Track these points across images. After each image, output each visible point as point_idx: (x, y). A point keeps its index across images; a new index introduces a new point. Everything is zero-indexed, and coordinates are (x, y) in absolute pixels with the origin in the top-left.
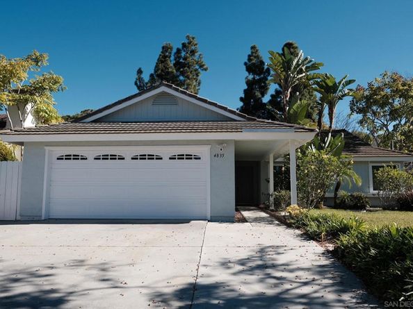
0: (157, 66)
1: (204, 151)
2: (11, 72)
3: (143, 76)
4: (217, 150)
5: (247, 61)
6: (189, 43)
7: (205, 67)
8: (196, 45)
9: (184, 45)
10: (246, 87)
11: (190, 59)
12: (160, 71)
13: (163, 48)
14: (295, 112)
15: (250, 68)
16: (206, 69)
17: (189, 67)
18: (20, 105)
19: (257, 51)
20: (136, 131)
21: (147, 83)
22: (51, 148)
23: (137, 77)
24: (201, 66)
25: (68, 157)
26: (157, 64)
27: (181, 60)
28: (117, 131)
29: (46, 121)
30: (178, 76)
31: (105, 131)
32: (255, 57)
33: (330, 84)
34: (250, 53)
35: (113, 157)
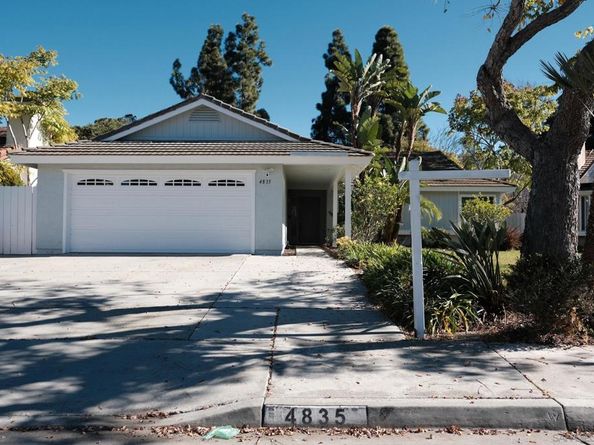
0: (201, 57)
1: (248, 177)
2: (14, 77)
3: (181, 70)
4: (263, 175)
5: (326, 52)
6: (247, 26)
7: (268, 60)
8: (256, 28)
9: (239, 28)
10: (325, 89)
11: (246, 50)
12: (205, 64)
13: (210, 31)
14: (365, 131)
15: (330, 63)
16: (269, 64)
17: (245, 61)
18: (25, 117)
19: (341, 38)
20: (169, 153)
21: (187, 82)
22: (71, 171)
23: (173, 72)
24: (263, 59)
25: (91, 182)
26: (201, 53)
27: (235, 50)
28: (147, 153)
29: (55, 137)
30: (231, 73)
31: (134, 152)
32: (338, 47)
33: (410, 96)
34: (331, 42)
35: (144, 183)
